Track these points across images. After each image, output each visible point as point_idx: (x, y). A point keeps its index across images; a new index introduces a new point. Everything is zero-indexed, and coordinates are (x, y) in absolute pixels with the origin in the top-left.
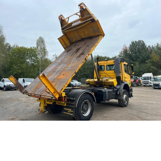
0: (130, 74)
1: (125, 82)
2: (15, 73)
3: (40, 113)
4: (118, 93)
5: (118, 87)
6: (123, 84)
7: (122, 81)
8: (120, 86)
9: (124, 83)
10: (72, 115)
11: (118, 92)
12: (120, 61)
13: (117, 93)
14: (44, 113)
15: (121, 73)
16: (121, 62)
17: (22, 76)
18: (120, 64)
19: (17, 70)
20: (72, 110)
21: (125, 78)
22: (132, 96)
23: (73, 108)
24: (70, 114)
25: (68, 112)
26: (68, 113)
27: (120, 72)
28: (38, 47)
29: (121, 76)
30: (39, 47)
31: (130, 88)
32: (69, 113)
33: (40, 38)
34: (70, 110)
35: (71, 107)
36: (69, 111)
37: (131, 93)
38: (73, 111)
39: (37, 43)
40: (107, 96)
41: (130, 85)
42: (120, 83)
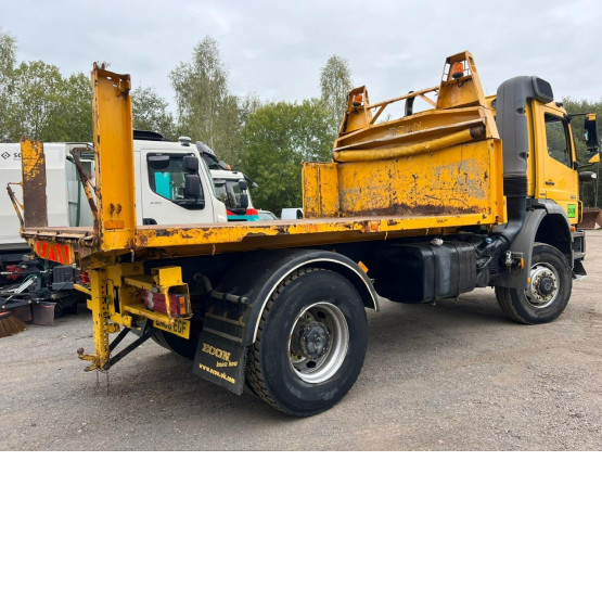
0: (575, 166)
1: (549, 205)
2: (269, 192)
3: (87, 369)
4: (509, 261)
5: (510, 232)
6: (539, 215)
7: (533, 197)
8: (520, 224)
9: (543, 207)
10: (233, 381)
11: (509, 255)
12: (525, 93)
13: (505, 257)
14: (107, 369)
15: (529, 160)
16: (529, 101)
17: (290, 203)
18: (527, 114)
19: (274, 184)
20: (232, 359)
21: (549, 184)
22: (583, 273)
23: (237, 345)
24: (223, 376)
25: (219, 365)
26: (218, 369)
27: (524, 155)
28: (327, 97)
29: (529, 175)
30: (331, 97)
31: (574, 235)
32: (221, 370)
33: (333, 62)
34: (226, 356)
35: (230, 342)
36: (221, 361)
37: (575, 255)
38: (235, 364)
39: (325, 83)
40: (446, 274)
41: (572, 220)
42: (523, 212)
